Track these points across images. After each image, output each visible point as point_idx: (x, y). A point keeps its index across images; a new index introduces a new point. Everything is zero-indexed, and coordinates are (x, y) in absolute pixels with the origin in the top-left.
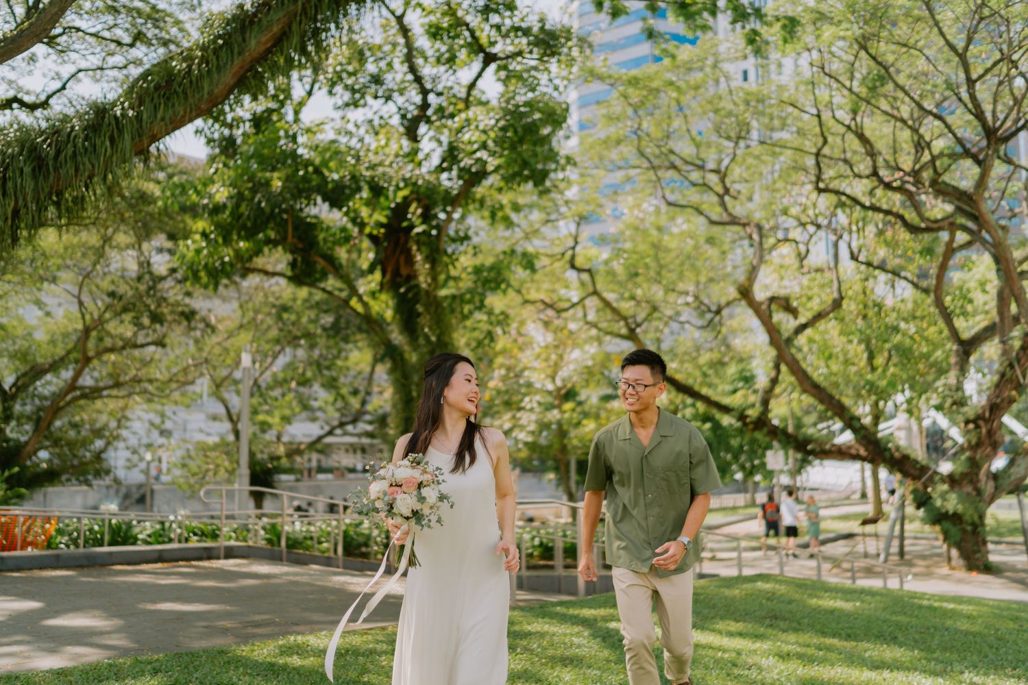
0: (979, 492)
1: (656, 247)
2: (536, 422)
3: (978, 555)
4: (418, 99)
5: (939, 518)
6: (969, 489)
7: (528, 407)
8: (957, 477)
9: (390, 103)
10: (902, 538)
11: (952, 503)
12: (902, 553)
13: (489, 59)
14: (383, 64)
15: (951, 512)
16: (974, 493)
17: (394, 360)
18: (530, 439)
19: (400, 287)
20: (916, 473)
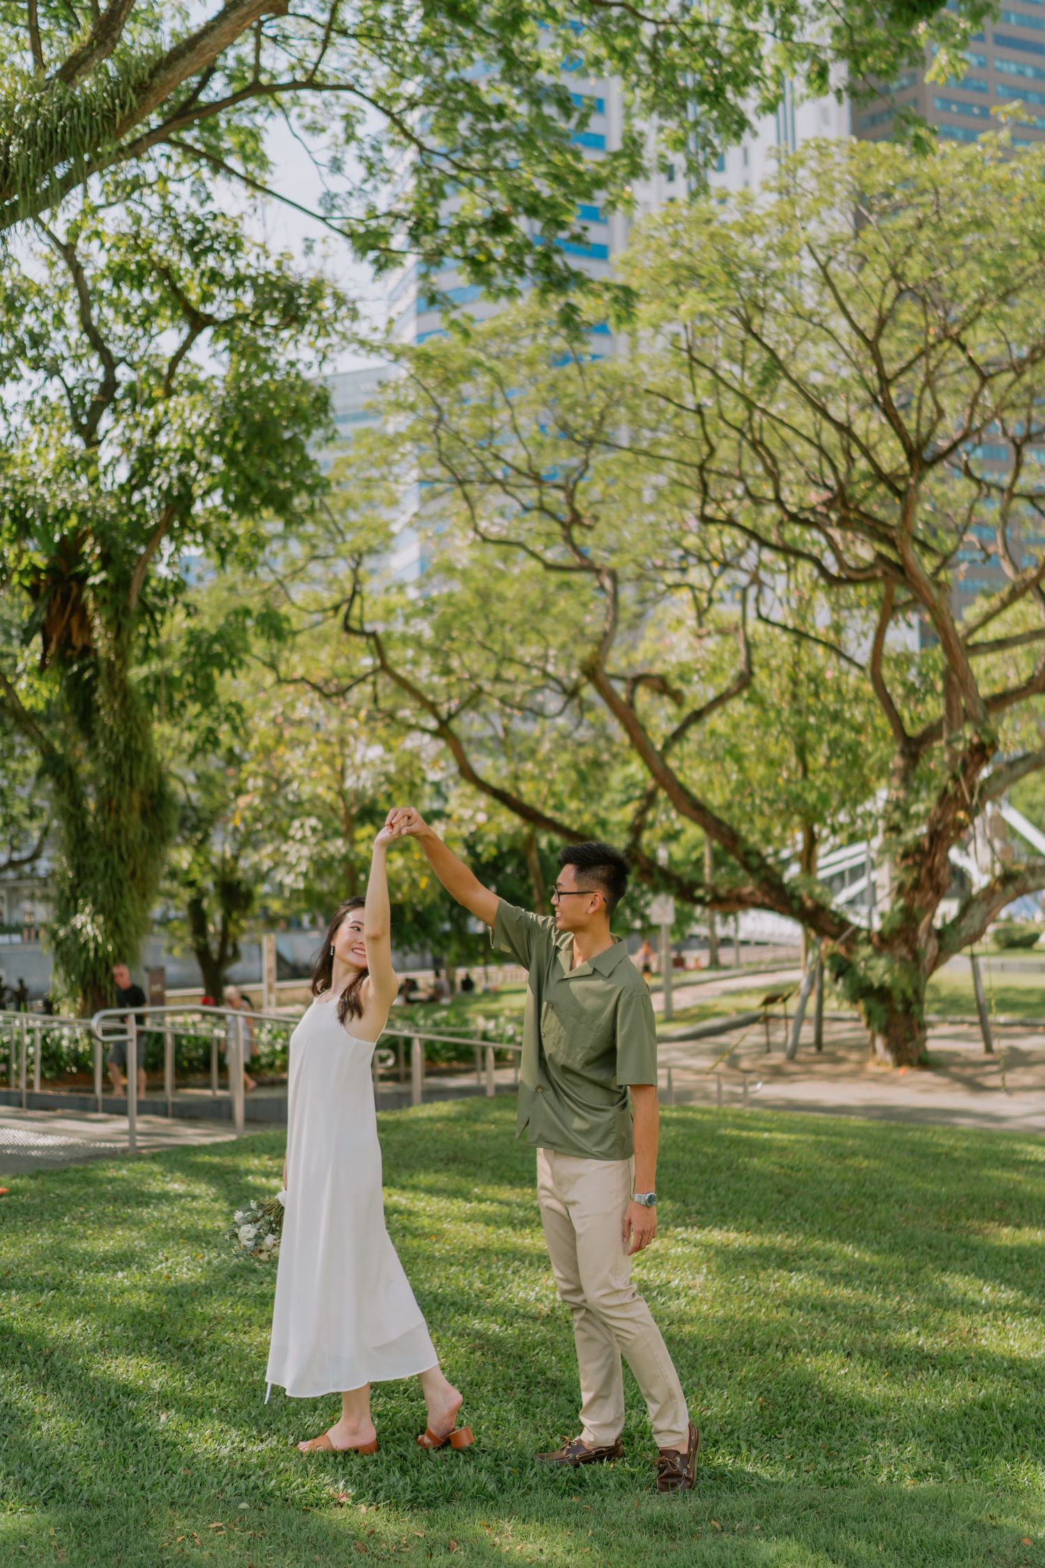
0: (916, 956)
1: (484, 596)
2: (311, 859)
3: (910, 1045)
4: (100, 374)
5: (863, 992)
6: (903, 951)
7: (299, 835)
8: (886, 934)
9: (56, 380)
10: (819, 1019)
11: (879, 970)
12: (819, 1043)
13: (198, 322)
14: (47, 316)
15: (876, 985)
16: (910, 957)
17: (59, 780)
18: (301, 885)
19: (71, 665)
20: (835, 930)
